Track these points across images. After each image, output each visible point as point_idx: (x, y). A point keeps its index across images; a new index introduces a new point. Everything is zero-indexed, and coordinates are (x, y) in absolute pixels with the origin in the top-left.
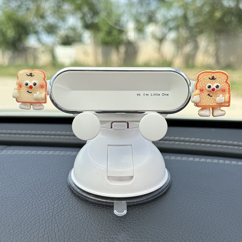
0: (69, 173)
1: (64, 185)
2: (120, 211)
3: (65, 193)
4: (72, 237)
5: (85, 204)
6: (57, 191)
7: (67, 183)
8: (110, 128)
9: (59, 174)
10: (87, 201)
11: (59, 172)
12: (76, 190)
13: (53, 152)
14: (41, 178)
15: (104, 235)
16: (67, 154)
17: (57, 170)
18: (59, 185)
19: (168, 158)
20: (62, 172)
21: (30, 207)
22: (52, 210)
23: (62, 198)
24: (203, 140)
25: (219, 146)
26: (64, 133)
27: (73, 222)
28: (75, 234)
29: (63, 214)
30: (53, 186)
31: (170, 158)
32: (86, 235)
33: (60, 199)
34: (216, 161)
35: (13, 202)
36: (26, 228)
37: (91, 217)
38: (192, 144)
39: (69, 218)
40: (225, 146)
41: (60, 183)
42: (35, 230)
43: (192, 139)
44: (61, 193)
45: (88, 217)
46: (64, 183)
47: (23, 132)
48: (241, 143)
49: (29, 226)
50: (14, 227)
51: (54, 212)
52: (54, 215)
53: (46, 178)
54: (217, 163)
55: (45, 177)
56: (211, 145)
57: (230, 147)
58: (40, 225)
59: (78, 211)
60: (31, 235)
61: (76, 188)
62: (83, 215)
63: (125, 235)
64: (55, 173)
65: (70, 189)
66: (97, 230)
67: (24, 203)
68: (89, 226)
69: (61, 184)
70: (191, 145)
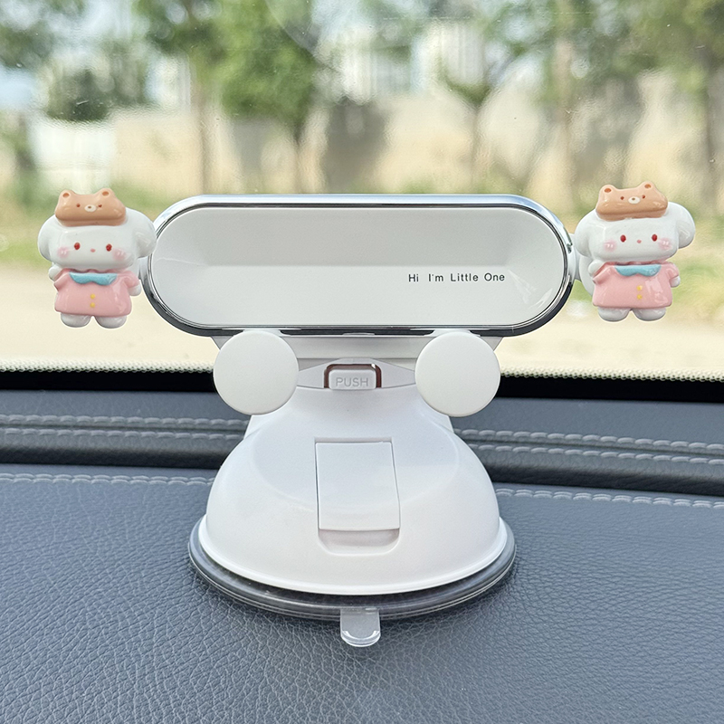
2: (361, 632)
8: (322, 386)
11: (154, 532)
14: (99, 549)
15: (315, 698)
16: (171, 483)
17: (148, 526)
18: (158, 568)
20: (164, 532)
21: (78, 626)
22: (148, 635)
23: (174, 603)
27: (216, 665)
28: (227, 694)
30: (143, 569)
31: (515, 493)
41: (161, 562)
46: (175, 564)
49: (82, 675)
50: (36, 677)
51: (154, 640)
52: (155, 645)
53: (116, 548)
58: (117, 673)
59: (230, 636)
60: (92, 699)
61: (217, 572)
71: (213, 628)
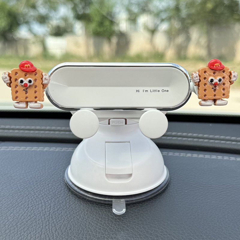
0: (65, 170)
1: (61, 183)
2: (119, 210)
3: (62, 191)
4: (70, 237)
5: (82, 202)
6: (54, 189)
7: (64, 180)
8: (108, 124)
9: (55, 171)
10: (85, 199)
11: (55, 169)
12: (73, 188)
13: (49, 148)
14: (37, 176)
15: (103, 235)
16: (63, 150)
17: (53, 167)
18: (55, 183)
19: (166, 155)
20: (58, 169)
21: (26, 206)
22: (49, 209)
23: (58, 197)
24: (200, 135)
25: (217, 141)
26: (59, 128)
27: (71, 222)
28: (73, 233)
29: (60, 213)
30: (50, 183)
31: (168, 154)
32: (85, 234)
33: (56, 197)
34: (214, 156)
35: (8, 201)
36: (22, 228)
37: (89, 216)
38: (189, 139)
39: (67, 217)
40: (222, 142)
41: (56, 181)
42: (31, 230)
43: (190, 134)
44: (57, 191)
45: (86, 216)
46: (60, 181)
47: (17, 128)
48: (239, 139)
49: (25, 226)
50: (10, 227)
51: (51, 212)
52: (51, 214)
53: (42, 175)
54: (216, 159)
55: (40, 174)
56: (209, 141)
57: (228, 142)
58: (37, 225)
59: (76, 210)
60: (28, 235)
61: (73, 186)
62: (81, 214)
63: (124, 234)
64: (51, 170)
65: (67, 186)
66: (95, 229)
67: (20, 202)
68: (87, 226)
69: (58, 182)
70: (188, 141)
71: (71, 207)
